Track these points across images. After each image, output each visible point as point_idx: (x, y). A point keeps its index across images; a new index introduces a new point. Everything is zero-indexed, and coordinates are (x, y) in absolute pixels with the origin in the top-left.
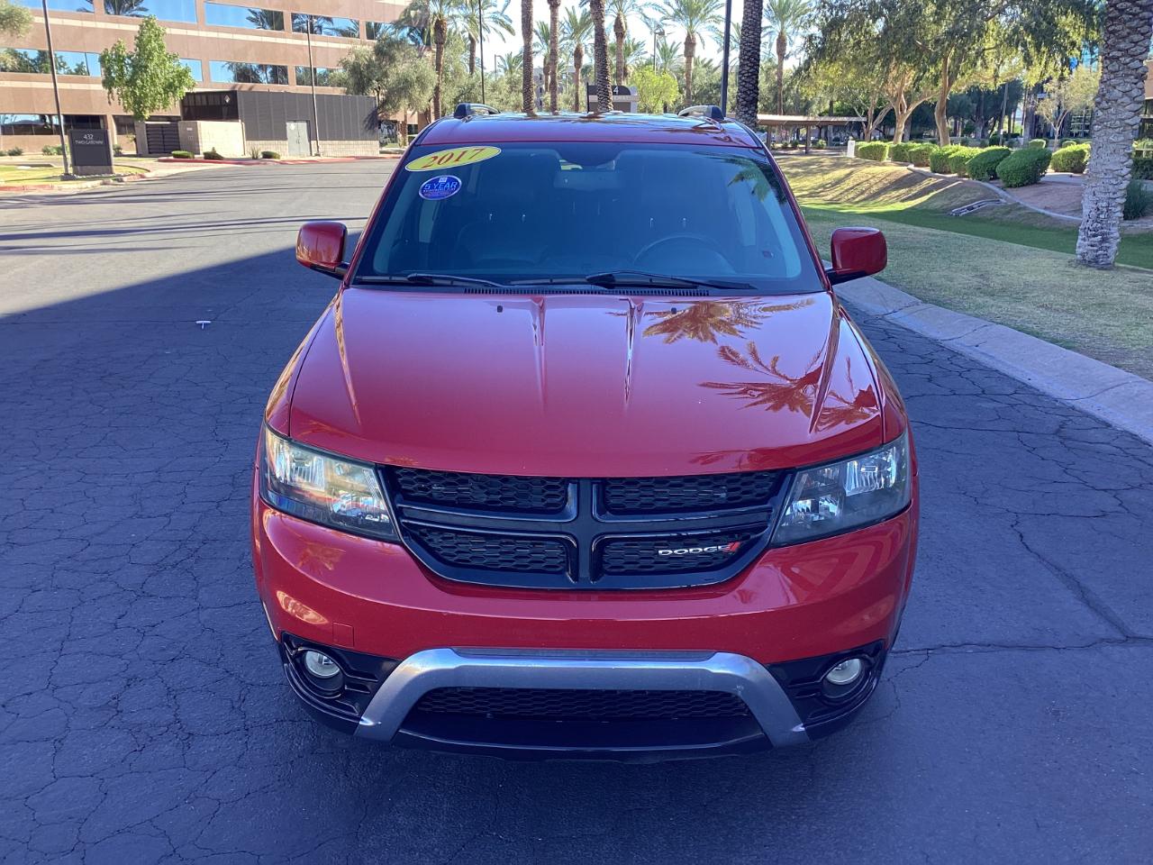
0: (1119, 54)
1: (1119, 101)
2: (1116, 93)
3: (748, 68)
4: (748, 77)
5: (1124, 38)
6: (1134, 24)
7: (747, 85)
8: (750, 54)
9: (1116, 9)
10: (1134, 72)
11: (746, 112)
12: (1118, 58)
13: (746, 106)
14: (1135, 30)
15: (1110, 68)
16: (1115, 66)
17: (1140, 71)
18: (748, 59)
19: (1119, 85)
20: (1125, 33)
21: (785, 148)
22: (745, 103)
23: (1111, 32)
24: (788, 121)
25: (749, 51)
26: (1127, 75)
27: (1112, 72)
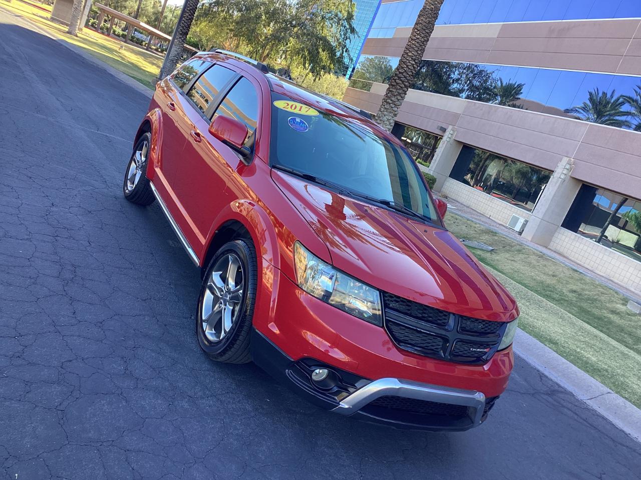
0: (391, 102)
1: (385, 122)
2: (385, 119)
3: (188, 15)
4: (187, 19)
5: (395, 96)
6: (400, 91)
7: (185, 24)
8: (191, 8)
9: (395, 82)
10: (394, 112)
11: (180, 38)
12: (390, 104)
13: (181, 34)
14: (399, 94)
15: (385, 106)
16: (387, 106)
17: (396, 113)
18: (189, 10)
19: (387, 115)
20: (396, 94)
21: (157, 50)
22: (181, 32)
23: (390, 91)
24: (152, 31)
25: (191, 6)
26: (391, 112)
27: (386, 109)
